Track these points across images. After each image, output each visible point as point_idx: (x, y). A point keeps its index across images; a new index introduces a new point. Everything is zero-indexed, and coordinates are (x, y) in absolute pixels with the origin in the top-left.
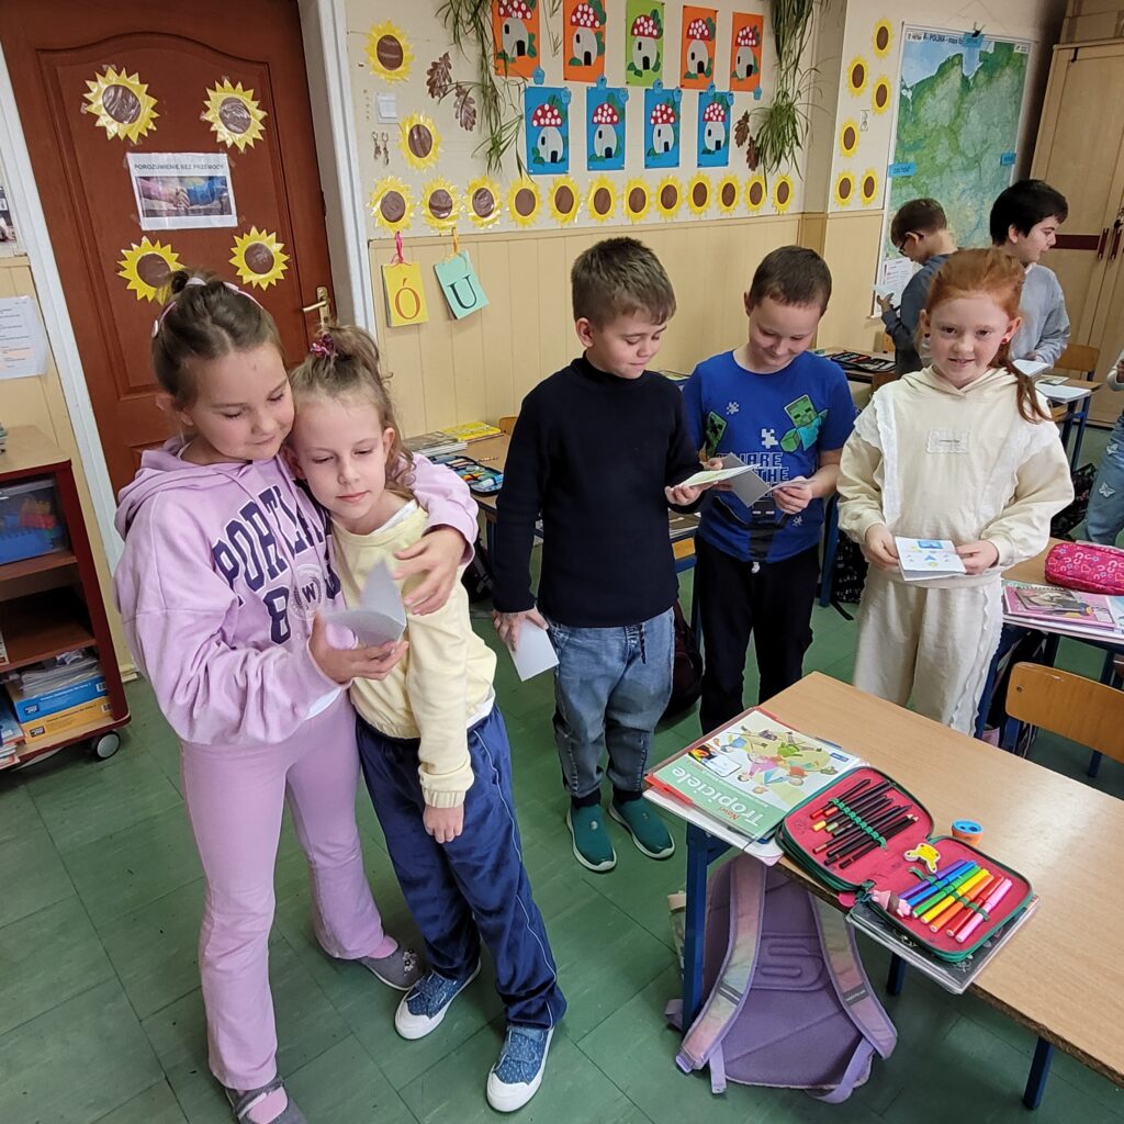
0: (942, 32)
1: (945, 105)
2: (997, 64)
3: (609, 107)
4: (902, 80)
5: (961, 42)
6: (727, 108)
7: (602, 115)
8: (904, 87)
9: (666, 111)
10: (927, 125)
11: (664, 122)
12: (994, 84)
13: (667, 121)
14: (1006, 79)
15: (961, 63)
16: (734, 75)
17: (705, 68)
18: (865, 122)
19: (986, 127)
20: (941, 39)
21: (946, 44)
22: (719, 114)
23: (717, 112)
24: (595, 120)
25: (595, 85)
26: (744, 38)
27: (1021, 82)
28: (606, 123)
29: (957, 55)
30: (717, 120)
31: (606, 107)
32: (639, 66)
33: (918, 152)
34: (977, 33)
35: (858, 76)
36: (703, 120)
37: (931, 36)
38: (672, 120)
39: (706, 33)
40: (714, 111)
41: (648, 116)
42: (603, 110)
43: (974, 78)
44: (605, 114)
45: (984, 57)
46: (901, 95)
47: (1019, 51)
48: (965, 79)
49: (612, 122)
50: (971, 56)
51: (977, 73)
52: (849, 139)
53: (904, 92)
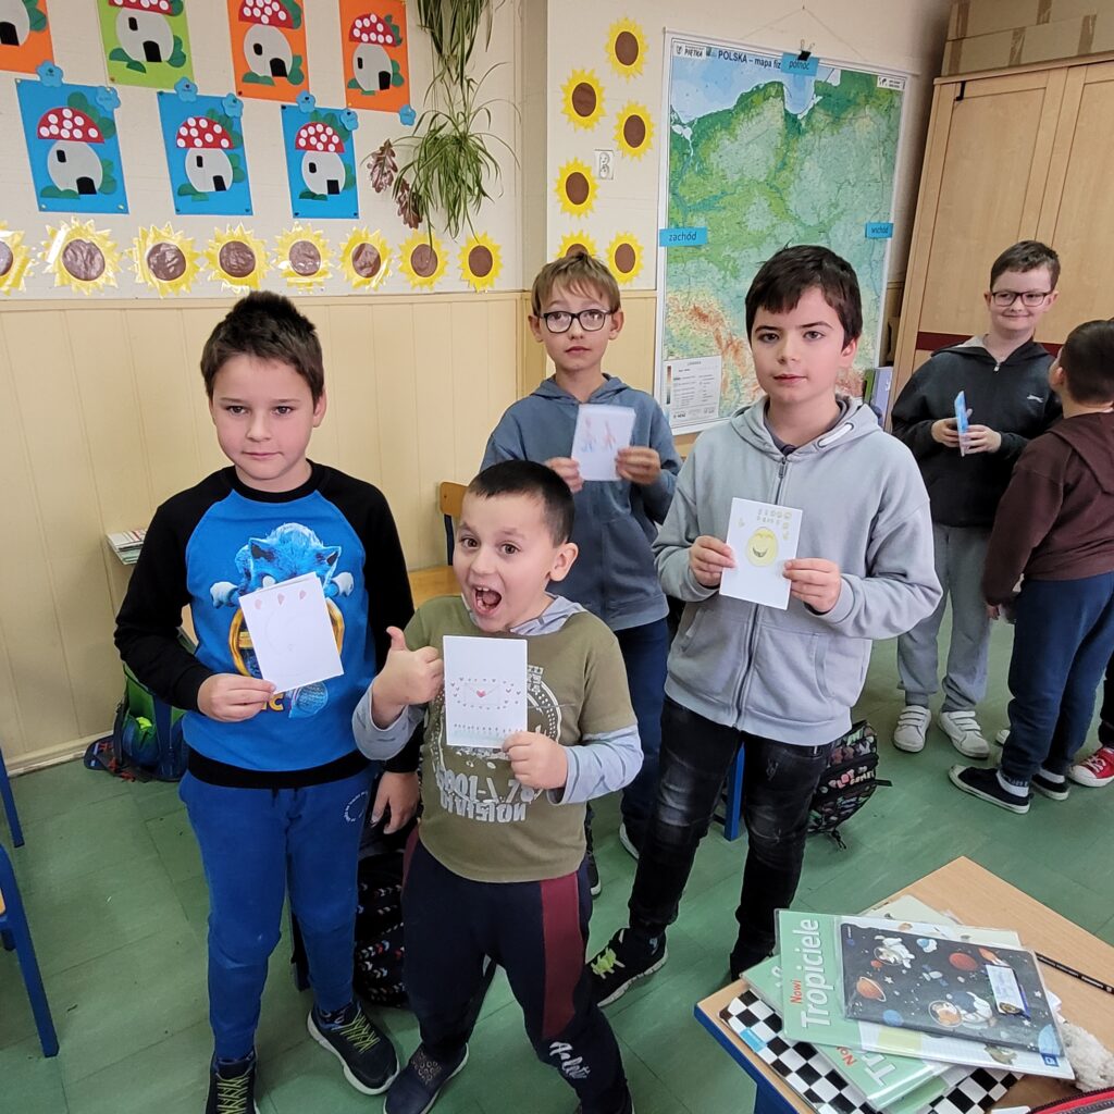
0: (740, 49)
1: (757, 151)
2: (849, 101)
3: (75, 114)
4: (673, 111)
5: (778, 65)
6: (345, 134)
7: (60, 126)
8: (678, 122)
9: (210, 129)
10: (724, 177)
11: (206, 145)
12: (845, 129)
13: (216, 144)
14: (866, 124)
15: (780, 94)
16: (352, 84)
17: (288, 69)
18: (605, 167)
19: (834, 187)
20: (740, 58)
21: (749, 66)
22: (330, 140)
23: (324, 138)
24: (44, 132)
25: (36, 78)
26: (363, 30)
27: (893, 129)
28: (72, 138)
29: (773, 83)
30: (326, 149)
31: (67, 113)
32: (139, 55)
33: (712, 214)
34: (805, 56)
35: (584, 99)
36: (295, 149)
37: (721, 53)
38: (225, 143)
39: (282, 16)
40: (317, 135)
41: (170, 136)
42: (61, 118)
43: (809, 117)
44: (68, 124)
45: (823, 90)
46: (672, 132)
47: (886, 86)
48: (790, 119)
49: (86, 138)
50: (800, 87)
51: (812, 110)
52: (577, 188)
53: (677, 129)
